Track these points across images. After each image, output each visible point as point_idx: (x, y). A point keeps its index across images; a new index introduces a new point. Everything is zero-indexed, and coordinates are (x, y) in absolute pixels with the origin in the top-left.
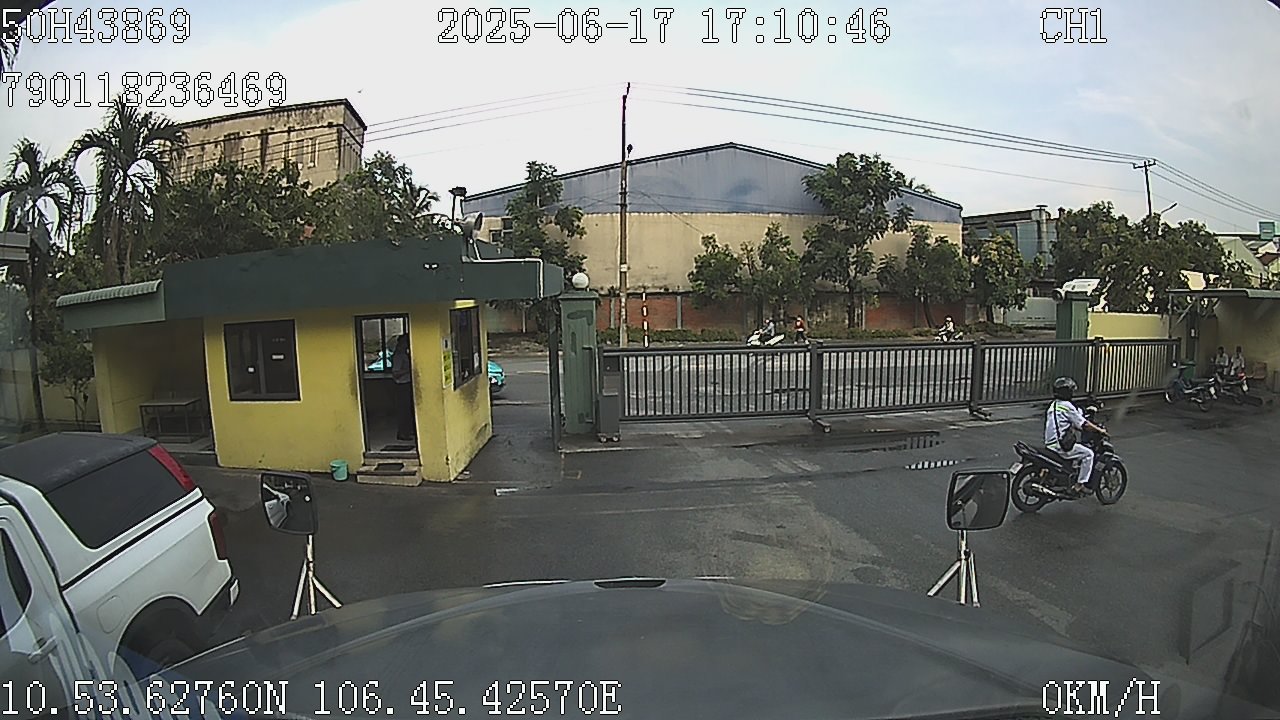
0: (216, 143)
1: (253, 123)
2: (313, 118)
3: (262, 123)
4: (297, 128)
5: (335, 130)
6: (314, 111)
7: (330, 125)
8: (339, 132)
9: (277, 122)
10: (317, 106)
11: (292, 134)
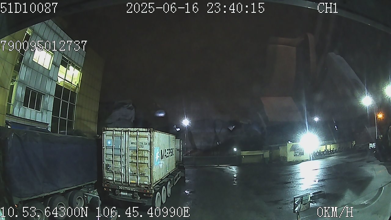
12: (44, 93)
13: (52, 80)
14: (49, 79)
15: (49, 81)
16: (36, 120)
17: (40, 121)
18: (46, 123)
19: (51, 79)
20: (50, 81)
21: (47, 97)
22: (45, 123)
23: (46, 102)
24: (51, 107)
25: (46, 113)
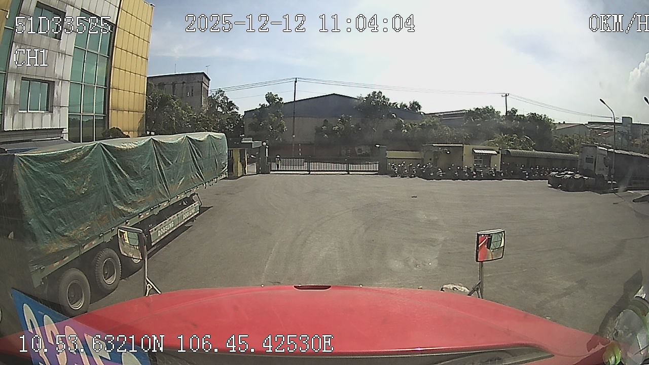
1: (170, 79)
2: (192, 79)
3: (173, 79)
4: (186, 82)
7: (198, 82)
8: (202, 84)
9: (179, 79)
10: (193, 74)
11: (185, 84)
12: (53, 80)
13: (65, 54)
14: (59, 55)
15: (60, 57)
16: (43, 128)
17: (50, 128)
18: (59, 127)
19: (61, 53)
20: (62, 55)
21: (58, 85)
22: (57, 129)
23: (57, 93)
24: (65, 100)
25: (59, 111)
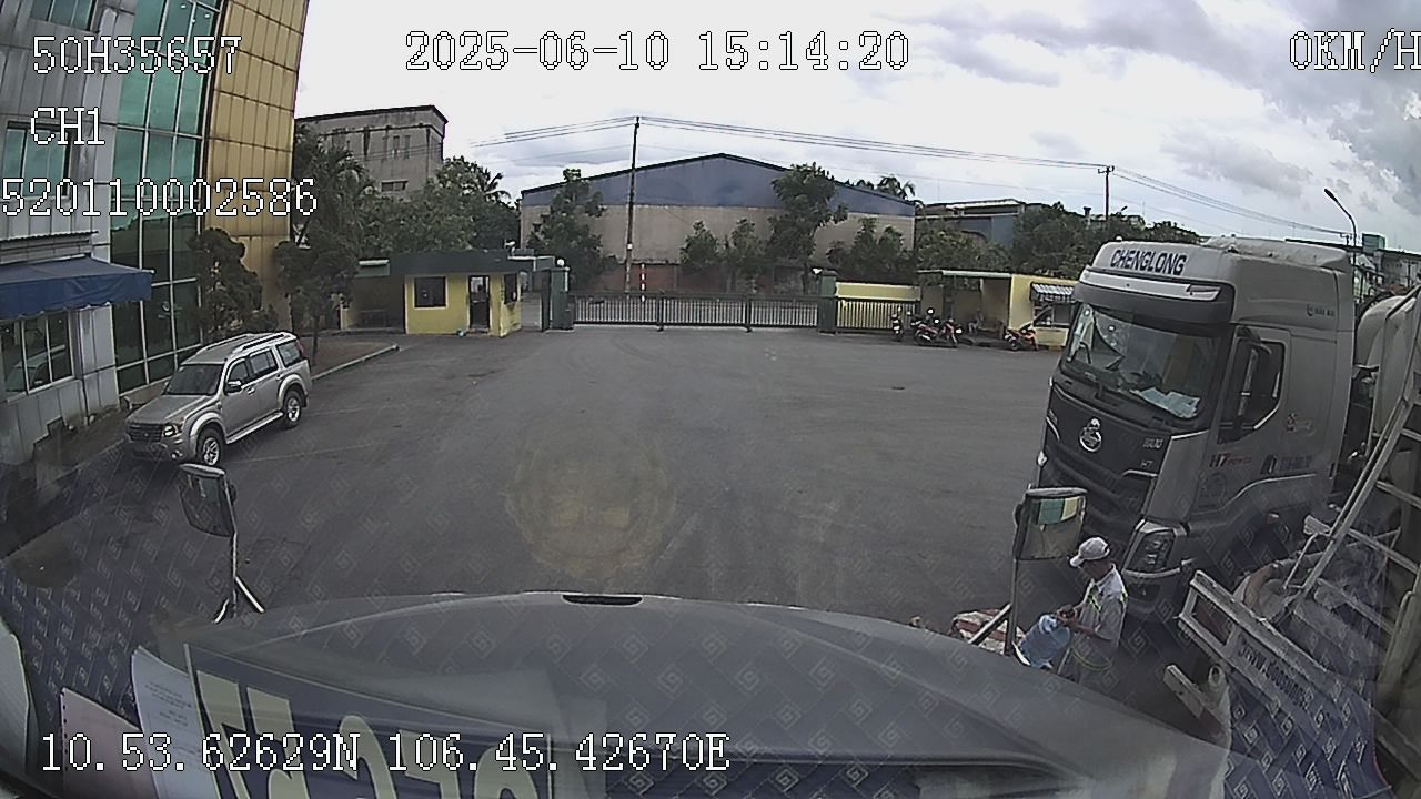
0: (326, 136)
1: (358, 121)
2: (407, 119)
3: (364, 122)
4: (394, 127)
5: (424, 129)
6: (408, 113)
7: (421, 126)
8: (428, 131)
9: (377, 121)
10: (409, 109)
11: (390, 131)
14: (94, 66)
16: (53, 234)
17: (67, 233)
19: (99, 63)
21: (90, 135)
23: (86, 155)
24: (104, 168)
